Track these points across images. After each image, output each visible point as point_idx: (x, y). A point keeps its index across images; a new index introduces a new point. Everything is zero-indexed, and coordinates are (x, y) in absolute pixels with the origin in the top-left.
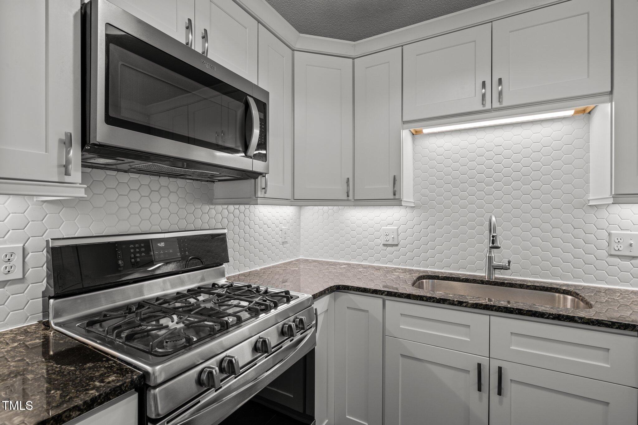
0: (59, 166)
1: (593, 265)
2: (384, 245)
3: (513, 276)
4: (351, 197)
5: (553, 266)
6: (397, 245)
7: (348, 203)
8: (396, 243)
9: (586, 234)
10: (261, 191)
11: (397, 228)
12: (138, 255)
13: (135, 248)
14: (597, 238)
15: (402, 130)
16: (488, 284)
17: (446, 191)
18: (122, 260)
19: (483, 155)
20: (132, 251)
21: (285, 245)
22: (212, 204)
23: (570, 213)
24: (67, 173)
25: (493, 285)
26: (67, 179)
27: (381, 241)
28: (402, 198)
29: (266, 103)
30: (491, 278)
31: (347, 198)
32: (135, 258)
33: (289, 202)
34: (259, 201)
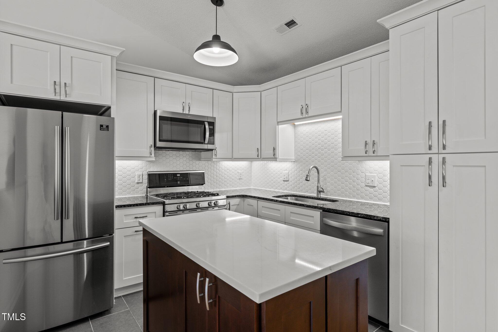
0: (150, 153)
1: (359, 191)
2: (284, 181)
3: (331, 196)
4: (259, 157)
6: (288, 181)
7: (258, 160)
8: (288, 180)
9: (357, 175)
10: (215, 155)
11: (288, 172)
12: (171, 178)
13: (170, 176)
14: (361, 177)
15: (277, 126)
18: (166, 179)
20: (169, 176)
21: (241, 180)
22: (200, 161)
24: (151, 155)
26: (151, 156)
27: (282, 179)
28: (277, 157)
29: (214, 122)
30: (318, 196)
31: (257, 158)
32: (170, 179)
33: (231, 160)
34: (214, 160)
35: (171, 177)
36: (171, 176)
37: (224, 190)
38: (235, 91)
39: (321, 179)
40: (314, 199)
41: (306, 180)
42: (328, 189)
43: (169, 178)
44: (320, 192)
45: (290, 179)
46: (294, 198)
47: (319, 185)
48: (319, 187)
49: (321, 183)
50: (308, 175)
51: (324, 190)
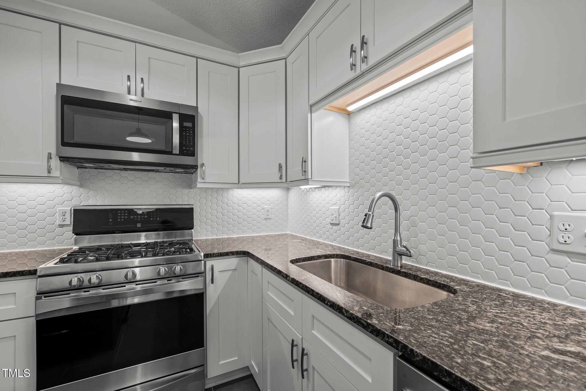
1: (525, 263)
2: (332, 224)
4: (284, 180)
5: (473, 260)
8: (337, 223)
9: (516, 216)
10: (201, 177)
11: (338, 207)
13: (121, 213)
14: (531, 223)
15: (309, 115)
16: (387, 270)
17: (372, 169)
18: (112, 219)
19: (400, 124)
20: (119, 214)
21: (267, 221)
22: (191, 188)
23: (494, 187)
24: (50, 172)
25: (391, 272)
26: (51, 175)
27: (329, 220)
28: (310, 177)
29: (194, 116)
30: (396, 265)
31: (280, 181)
32: (121, 219)
33: (236, 186)
34: (199, 185)
35: (124, 216)
36: (123, 214)
37: (235, 236)
38: (242, 64)
39: (404, 224)
40: (386, 270)
41: (363, 226)
42: (423, 248)
43: (119, 217)
44: (401, 254)
45: (342, 222)
46: (343, 261)
47: (399, 239)
48: (398, 243)
49: (404, 233)
50: (370, 215)
51: (410, 252)
